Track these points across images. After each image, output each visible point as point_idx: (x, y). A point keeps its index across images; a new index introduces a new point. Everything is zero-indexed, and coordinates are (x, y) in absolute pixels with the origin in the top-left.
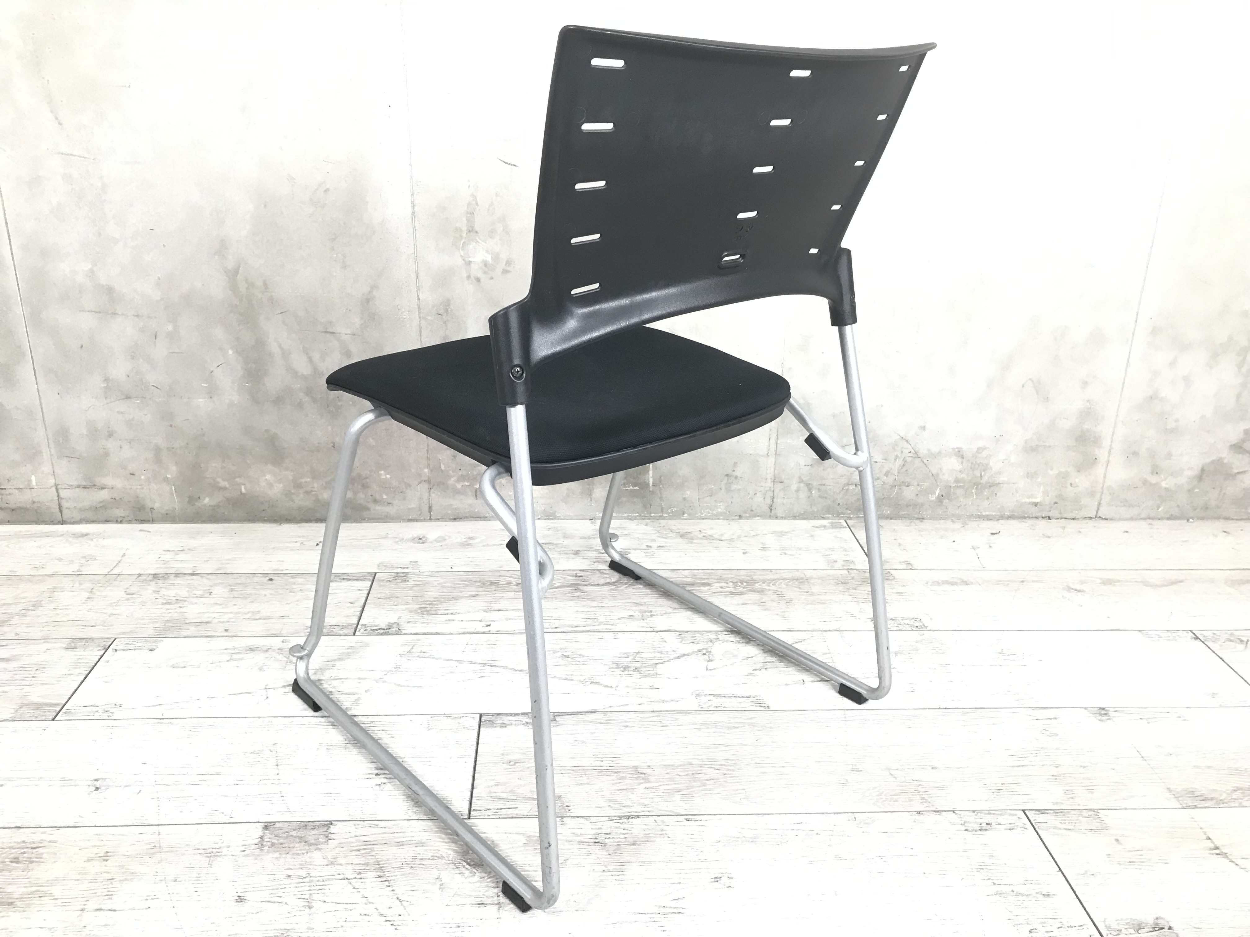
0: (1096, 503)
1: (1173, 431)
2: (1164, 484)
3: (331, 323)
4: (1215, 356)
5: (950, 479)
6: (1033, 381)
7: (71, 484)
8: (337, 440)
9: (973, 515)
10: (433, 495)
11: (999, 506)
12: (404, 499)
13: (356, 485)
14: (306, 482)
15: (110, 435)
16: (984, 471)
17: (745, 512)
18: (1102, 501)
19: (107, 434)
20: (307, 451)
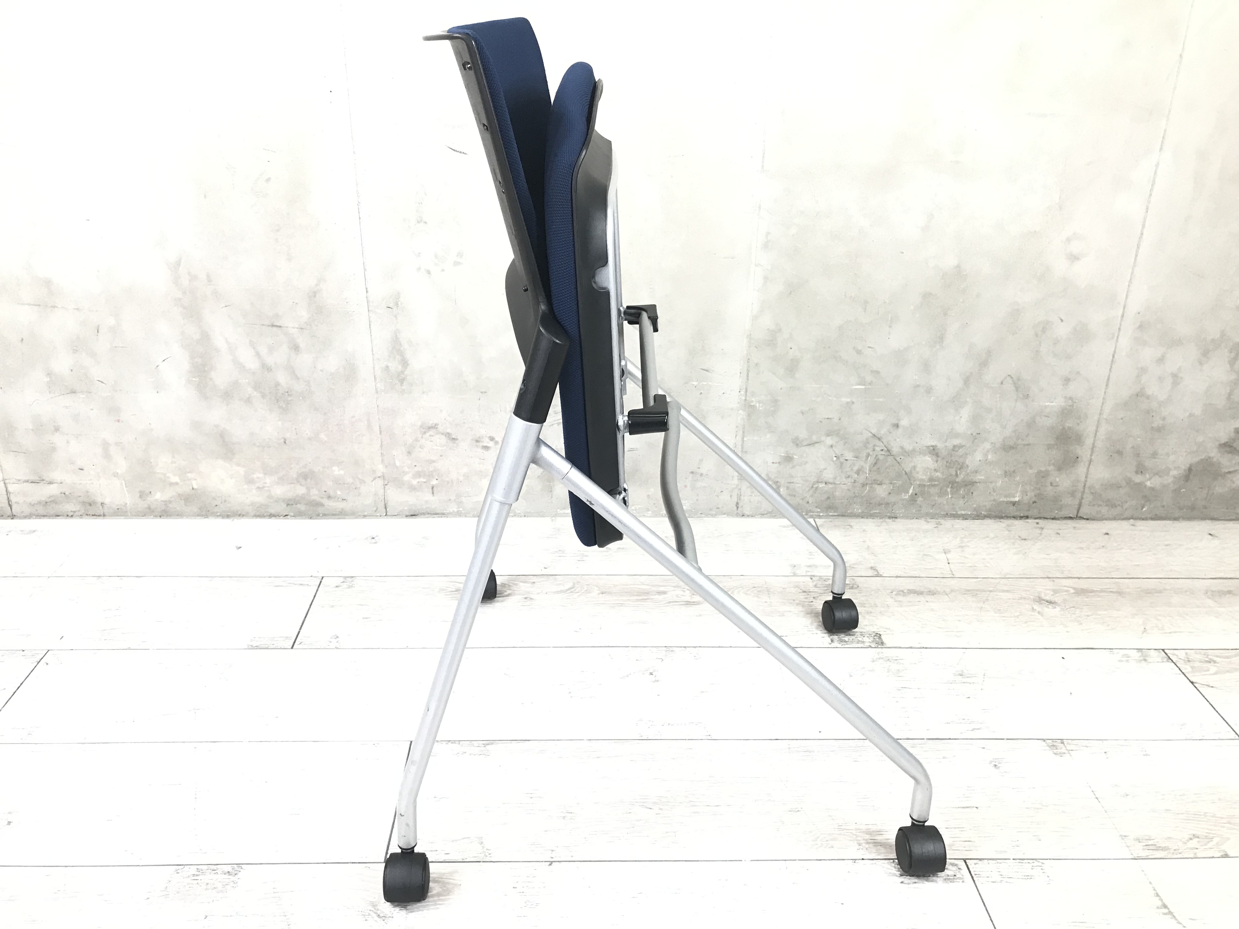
0: (1077, 503)
1: (1160, 429)
2: (1148, 484)
3: (277, 316)
4: (1206, 352)
5: (924, 477)
6: (1012, 378)
7: (19, 478)
8: (288, 435)
9: (947, 514)
10: (388, 491)
11: (975, 506)
12: (359, 495)
13: (309, 480)
14: (258, 478)
15: (57, 429)
16: (960, 469)
17: (711, 510)
18: (1083, 501)
19: (53, 429)
20: (258, 446)
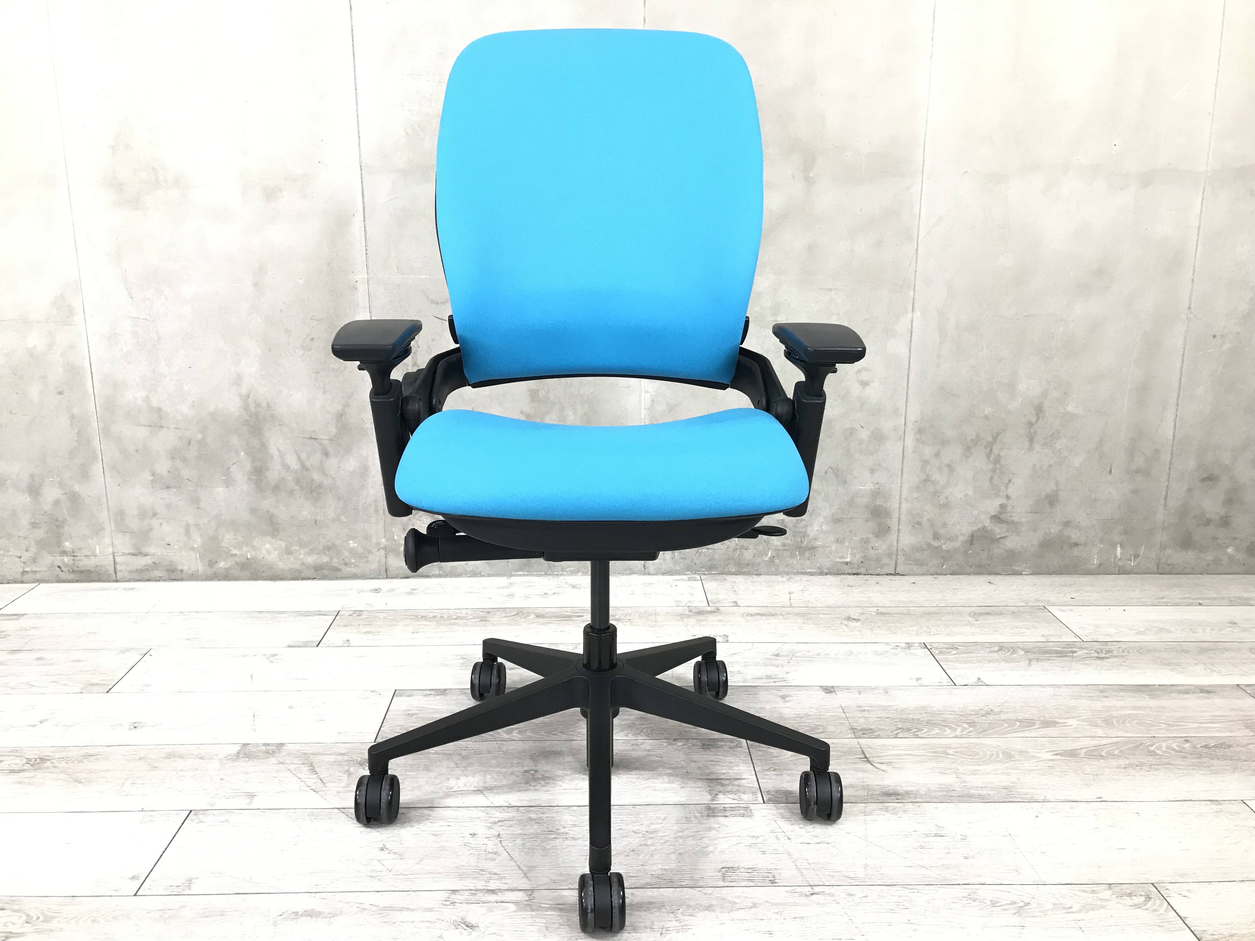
0: (894, 563)
1: (946, 506)
2: (944, 547)
3: (314, 431)
4: (968, 449)
5: (778, 544)
6: (832, 469)
7: (124, 552)
8: (318, 517)
9: (798, 572)
10: (389, 559)
11: (818, 565)
12: (367, 562)
13: (331, 552)
14: (295, 550)
15: (155, 515)
16: (803, 537)
17: (625, 570)
18: (898, 561)
19: (152, 514)
20: (296, 526)
